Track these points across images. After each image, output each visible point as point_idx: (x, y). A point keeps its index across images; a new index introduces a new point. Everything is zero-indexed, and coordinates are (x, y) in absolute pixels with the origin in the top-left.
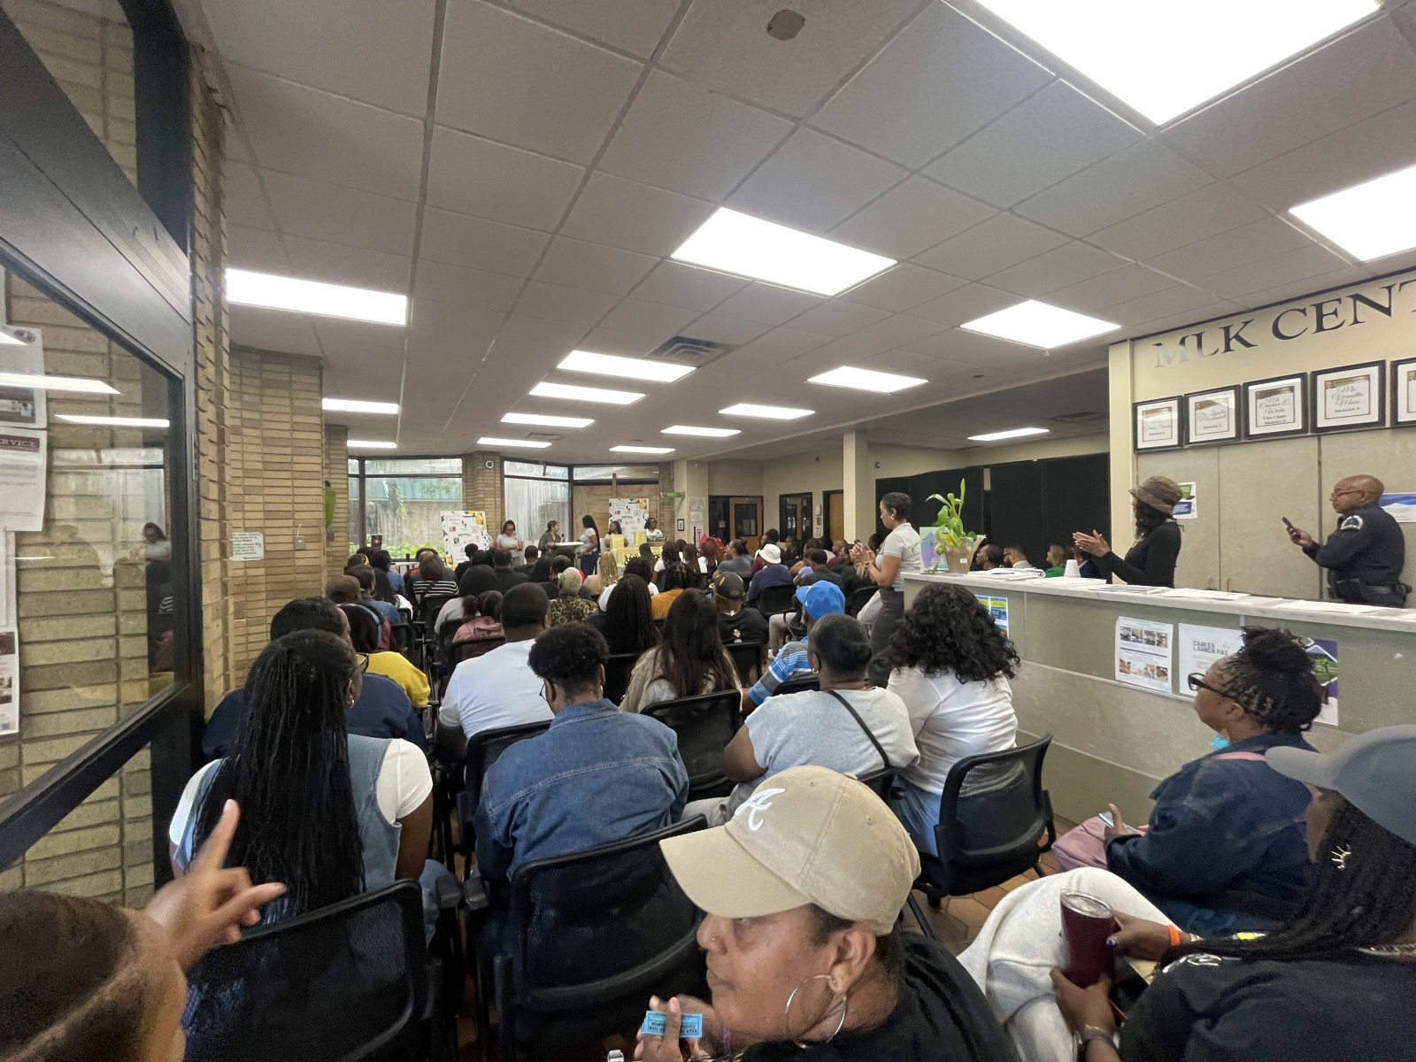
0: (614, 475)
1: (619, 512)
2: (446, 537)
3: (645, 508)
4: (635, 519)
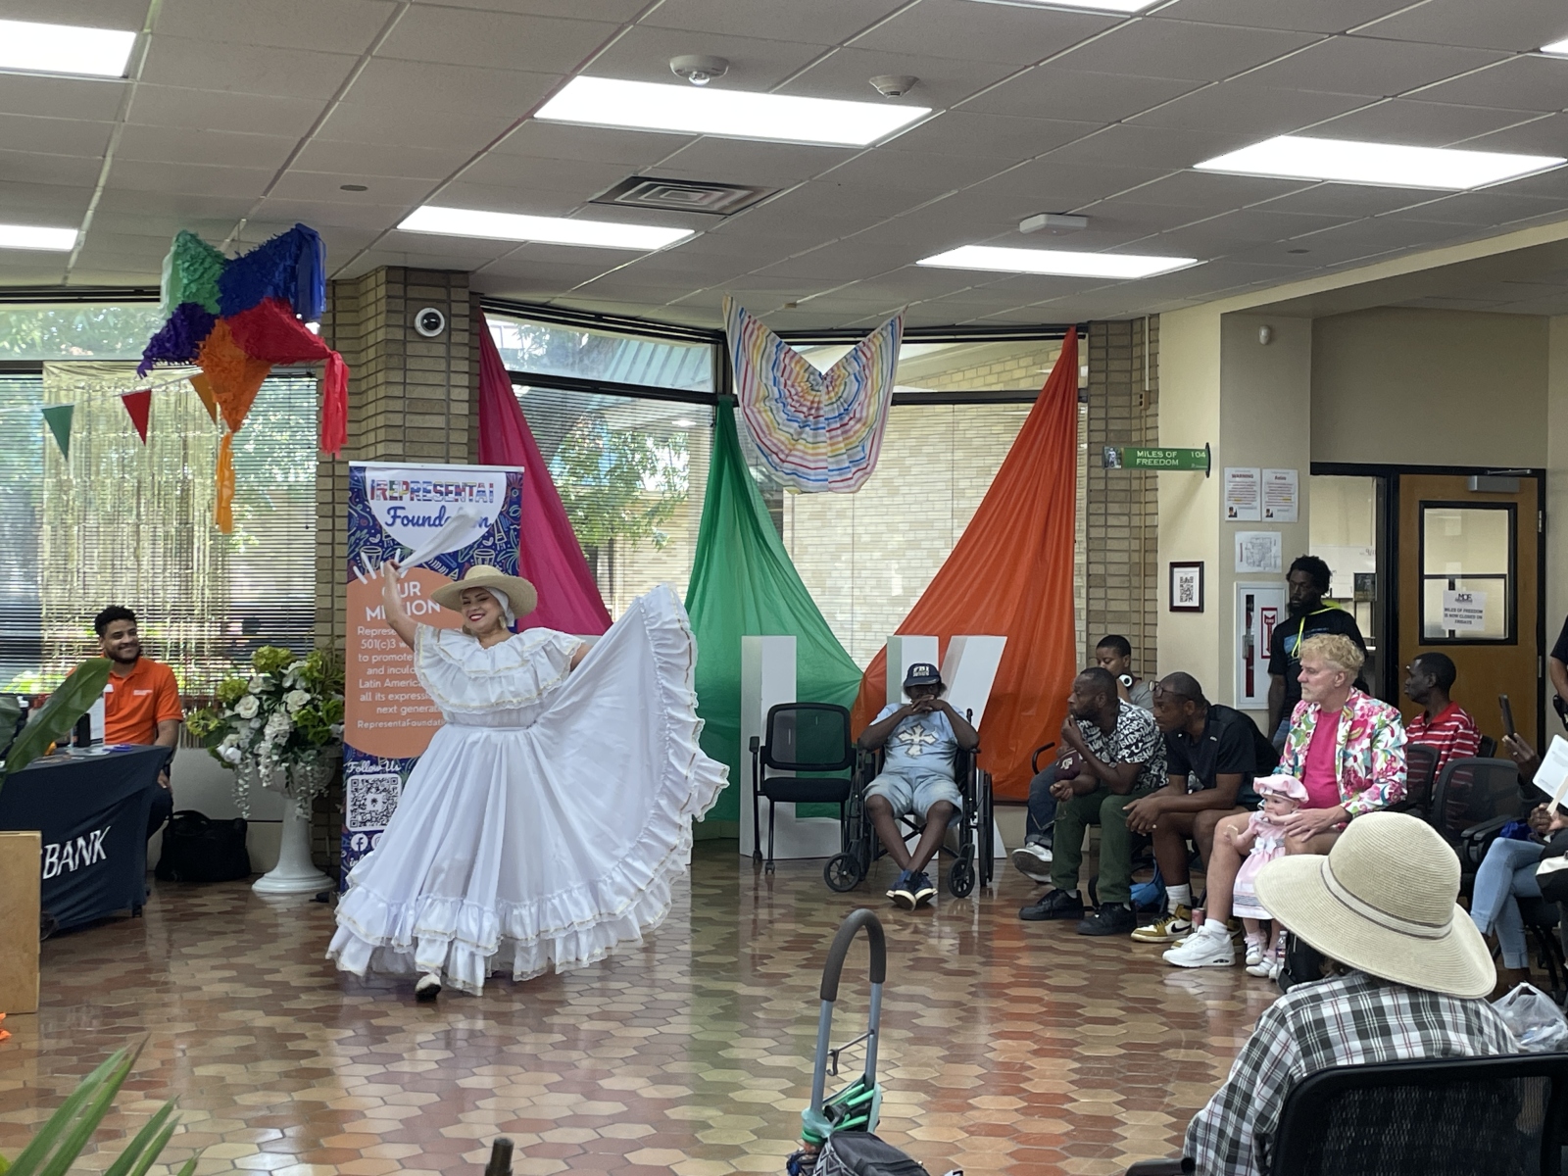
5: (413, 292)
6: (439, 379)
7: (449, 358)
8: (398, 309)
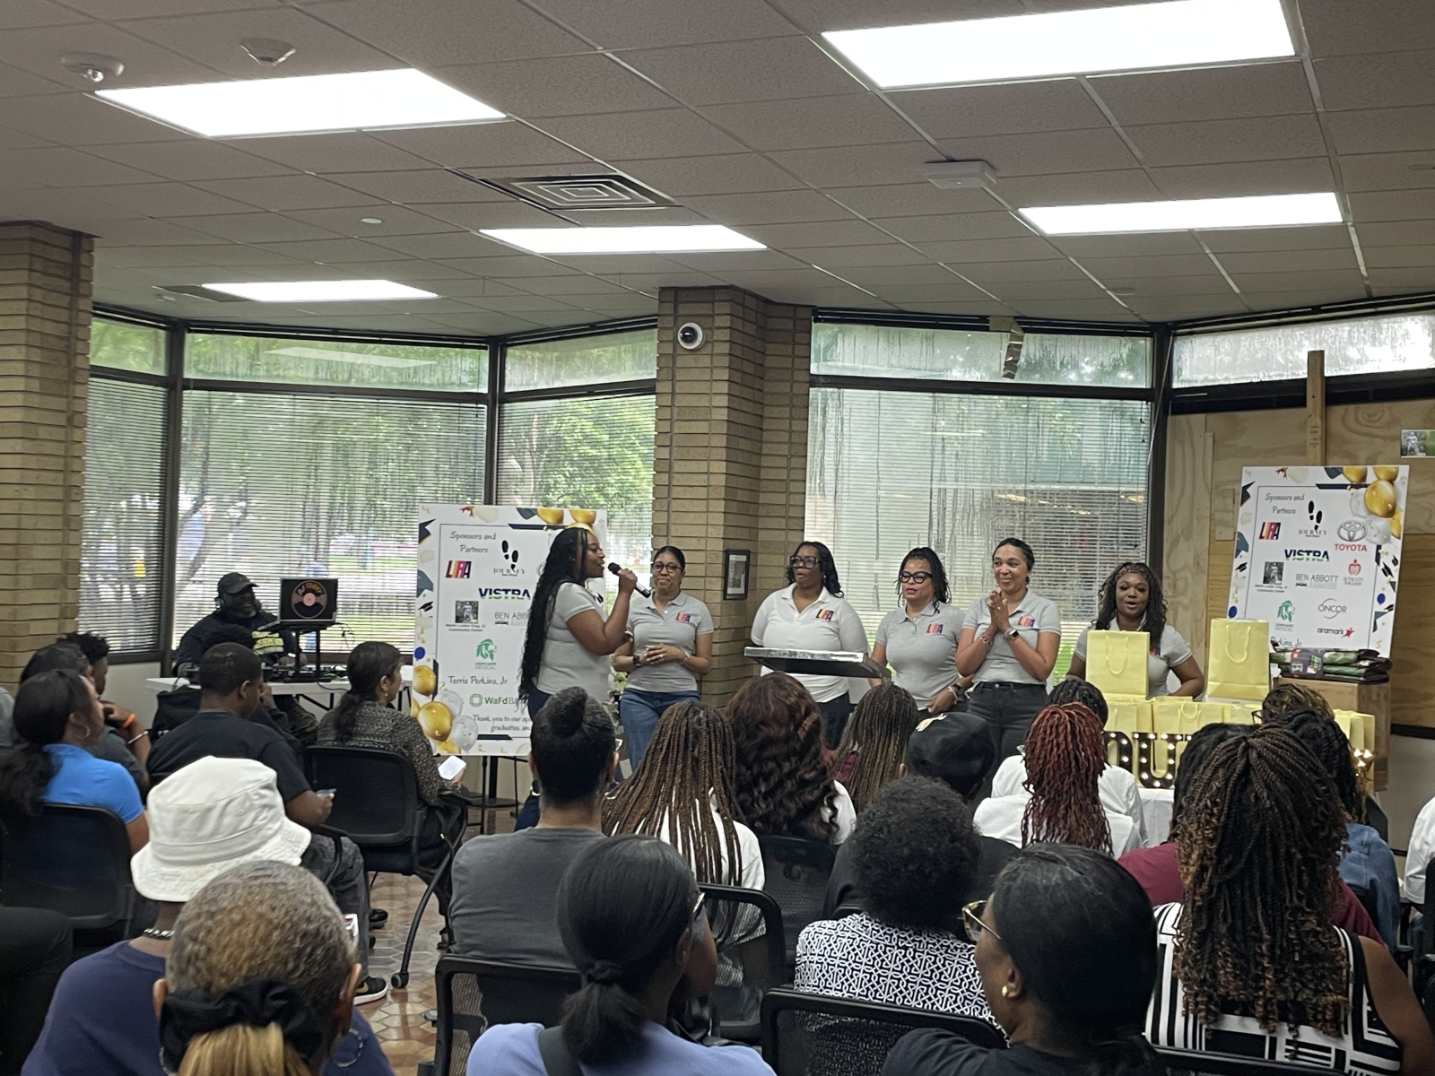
0: (1316, 358)
1: (1274, 530)
2: (428, 596)
3: (1390, 513)
4: (1341, 560)
5: (683, 310)
6: (703, 387)
7: (712, 368)
8: (668, 325)
